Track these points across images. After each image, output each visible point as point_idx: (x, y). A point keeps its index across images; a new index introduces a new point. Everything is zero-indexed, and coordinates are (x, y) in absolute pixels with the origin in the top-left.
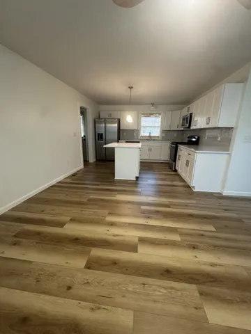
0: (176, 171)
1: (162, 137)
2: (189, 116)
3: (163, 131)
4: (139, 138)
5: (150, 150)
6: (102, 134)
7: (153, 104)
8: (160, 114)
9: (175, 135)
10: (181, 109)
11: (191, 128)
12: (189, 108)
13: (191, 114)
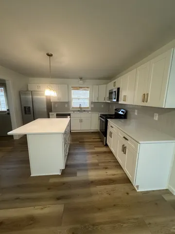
0: (106, 145)
1: (91, 108)
2: (116, 90)
3: (92, 103)
4: (71, 109)
5: (81, 121)
6: (29, 107)
7: (81, 79)
8: (88, 88)
9: (102, 106)
10: (106, 84)
11: (120, 102)
12: (115, 82)
13: (119, 89)
